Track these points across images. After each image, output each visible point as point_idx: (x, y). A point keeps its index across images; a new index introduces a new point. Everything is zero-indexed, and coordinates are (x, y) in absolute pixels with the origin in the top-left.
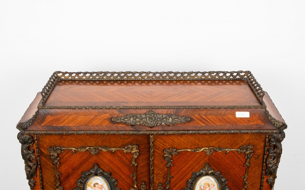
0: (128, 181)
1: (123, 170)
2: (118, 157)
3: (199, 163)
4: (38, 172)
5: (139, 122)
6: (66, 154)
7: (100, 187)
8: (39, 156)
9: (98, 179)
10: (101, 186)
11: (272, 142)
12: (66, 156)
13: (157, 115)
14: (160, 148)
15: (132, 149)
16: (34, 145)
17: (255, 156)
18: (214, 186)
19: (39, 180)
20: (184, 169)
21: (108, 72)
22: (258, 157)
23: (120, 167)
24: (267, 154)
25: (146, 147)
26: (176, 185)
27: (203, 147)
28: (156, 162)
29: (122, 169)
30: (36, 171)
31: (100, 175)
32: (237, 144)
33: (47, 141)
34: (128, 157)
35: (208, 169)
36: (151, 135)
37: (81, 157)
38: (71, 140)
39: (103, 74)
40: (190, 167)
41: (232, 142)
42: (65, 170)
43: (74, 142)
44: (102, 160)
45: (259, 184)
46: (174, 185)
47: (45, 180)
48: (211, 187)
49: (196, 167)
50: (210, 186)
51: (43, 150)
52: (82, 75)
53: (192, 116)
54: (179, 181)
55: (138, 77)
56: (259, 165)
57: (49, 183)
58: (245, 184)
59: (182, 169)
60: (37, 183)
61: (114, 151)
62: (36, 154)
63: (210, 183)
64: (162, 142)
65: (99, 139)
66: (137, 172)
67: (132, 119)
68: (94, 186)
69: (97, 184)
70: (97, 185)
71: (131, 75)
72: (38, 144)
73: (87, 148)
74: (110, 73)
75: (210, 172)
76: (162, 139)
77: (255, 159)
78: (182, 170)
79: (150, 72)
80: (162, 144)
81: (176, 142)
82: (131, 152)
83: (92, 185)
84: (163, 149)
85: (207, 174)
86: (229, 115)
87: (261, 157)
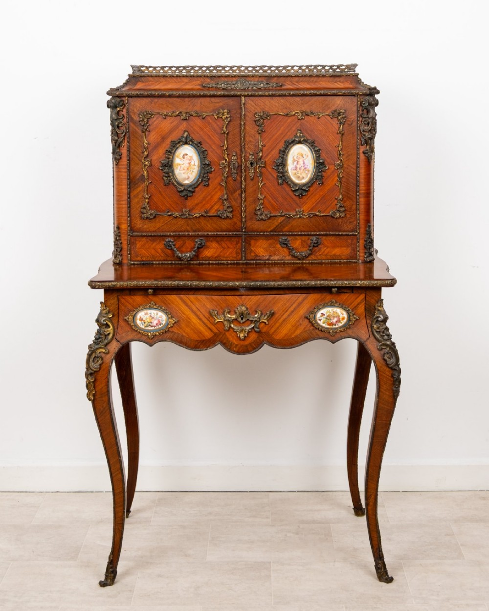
0: (219, 152)
1: (214, 139)
2: (209, 123)
3: (291, 129)
4: (126, 141)
5: (230, 87)
6: (156, 119)
7: (189, 158)
8: (128, 122)
9: (187, 148)
10: (191, 157)
11: (364, 104)
12: (156, 123)
13: (248, 82)
14: (251, 111)
15: (223, 114)
16: (124, 110)
17: (349, 123)
18: (307, 156)
19: (126, 151)
20: (276, 136)
21: (196, 66)
22: (352, 124)
23: (211, 136)
24: (361, 120)
25: (237, 112)
26: (268, 155)
27: (294, 111)
28: (247, 128)
29: (212, 137)
30: (124, 139)
31: (189, 144)
32: (329, 108)
33: (138, 105)
34: (218, 123)
35: (300, 135)
36: (243, 96)
37: (172, 123)
38: (162, 104)
39: (190, 68)
40: (282, 133)
41: (324, 106)
42: (154, 138)
43: (165, 106)
44: (192, 127)
45: (356, 156)
46: (266, 154)
47: (132, 151)
48: (305, 158)
49: (288, 133)
50: (304, 156)
51: (133, 116)
52: (167, 68)
53: (284, 83)
54: (272, 150)
55: (229, 70)
56: (353, 133)
57: (136, 155)
58: (340, 154)
59: (274, 136)
60: (123, 156)
61: (206, 116)
62: (125, 119)
63: (304, 153)
64: (253, 104)
65: (190, 103)
66: (227, 142)
67: (223, 85)
68: (183, 158)
69: (186, 154)
70: (186, 157)
71: (220, 68)
72: (128, 109)
73: (178, 113)
74: (198, 67)
75: (302, 139)
76: (253, 101)
77: (349, 126)
78: (274, 138)
79: (242, 66)
80: (253, 106)
81: (267, 105)
82: (221, 118)
83: (181, 156)
84: (254, 113)
85: (299, 142)
86: (321, 82)
87: (355, 124)
